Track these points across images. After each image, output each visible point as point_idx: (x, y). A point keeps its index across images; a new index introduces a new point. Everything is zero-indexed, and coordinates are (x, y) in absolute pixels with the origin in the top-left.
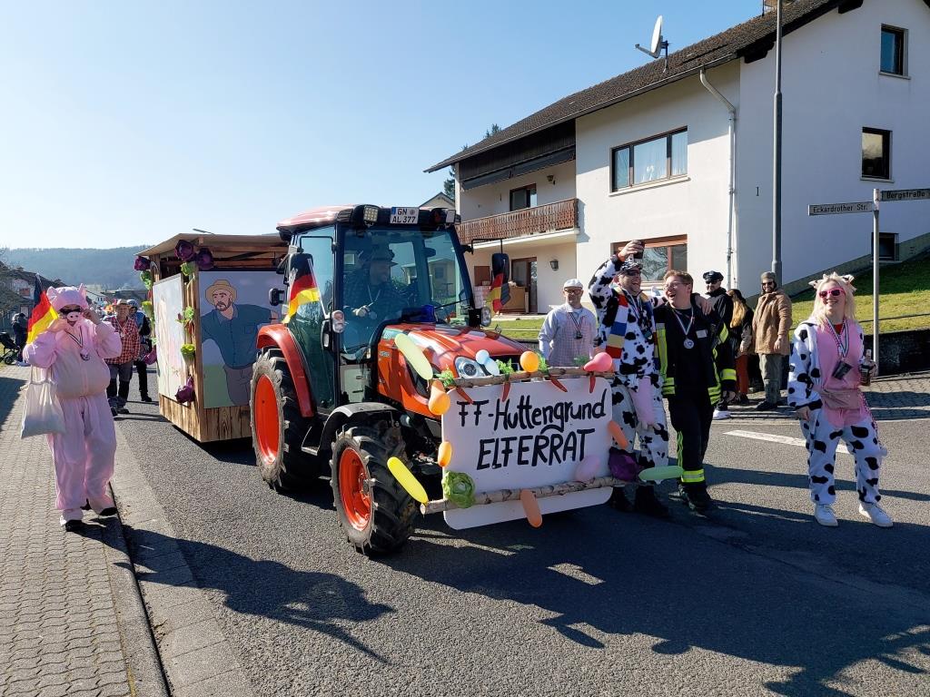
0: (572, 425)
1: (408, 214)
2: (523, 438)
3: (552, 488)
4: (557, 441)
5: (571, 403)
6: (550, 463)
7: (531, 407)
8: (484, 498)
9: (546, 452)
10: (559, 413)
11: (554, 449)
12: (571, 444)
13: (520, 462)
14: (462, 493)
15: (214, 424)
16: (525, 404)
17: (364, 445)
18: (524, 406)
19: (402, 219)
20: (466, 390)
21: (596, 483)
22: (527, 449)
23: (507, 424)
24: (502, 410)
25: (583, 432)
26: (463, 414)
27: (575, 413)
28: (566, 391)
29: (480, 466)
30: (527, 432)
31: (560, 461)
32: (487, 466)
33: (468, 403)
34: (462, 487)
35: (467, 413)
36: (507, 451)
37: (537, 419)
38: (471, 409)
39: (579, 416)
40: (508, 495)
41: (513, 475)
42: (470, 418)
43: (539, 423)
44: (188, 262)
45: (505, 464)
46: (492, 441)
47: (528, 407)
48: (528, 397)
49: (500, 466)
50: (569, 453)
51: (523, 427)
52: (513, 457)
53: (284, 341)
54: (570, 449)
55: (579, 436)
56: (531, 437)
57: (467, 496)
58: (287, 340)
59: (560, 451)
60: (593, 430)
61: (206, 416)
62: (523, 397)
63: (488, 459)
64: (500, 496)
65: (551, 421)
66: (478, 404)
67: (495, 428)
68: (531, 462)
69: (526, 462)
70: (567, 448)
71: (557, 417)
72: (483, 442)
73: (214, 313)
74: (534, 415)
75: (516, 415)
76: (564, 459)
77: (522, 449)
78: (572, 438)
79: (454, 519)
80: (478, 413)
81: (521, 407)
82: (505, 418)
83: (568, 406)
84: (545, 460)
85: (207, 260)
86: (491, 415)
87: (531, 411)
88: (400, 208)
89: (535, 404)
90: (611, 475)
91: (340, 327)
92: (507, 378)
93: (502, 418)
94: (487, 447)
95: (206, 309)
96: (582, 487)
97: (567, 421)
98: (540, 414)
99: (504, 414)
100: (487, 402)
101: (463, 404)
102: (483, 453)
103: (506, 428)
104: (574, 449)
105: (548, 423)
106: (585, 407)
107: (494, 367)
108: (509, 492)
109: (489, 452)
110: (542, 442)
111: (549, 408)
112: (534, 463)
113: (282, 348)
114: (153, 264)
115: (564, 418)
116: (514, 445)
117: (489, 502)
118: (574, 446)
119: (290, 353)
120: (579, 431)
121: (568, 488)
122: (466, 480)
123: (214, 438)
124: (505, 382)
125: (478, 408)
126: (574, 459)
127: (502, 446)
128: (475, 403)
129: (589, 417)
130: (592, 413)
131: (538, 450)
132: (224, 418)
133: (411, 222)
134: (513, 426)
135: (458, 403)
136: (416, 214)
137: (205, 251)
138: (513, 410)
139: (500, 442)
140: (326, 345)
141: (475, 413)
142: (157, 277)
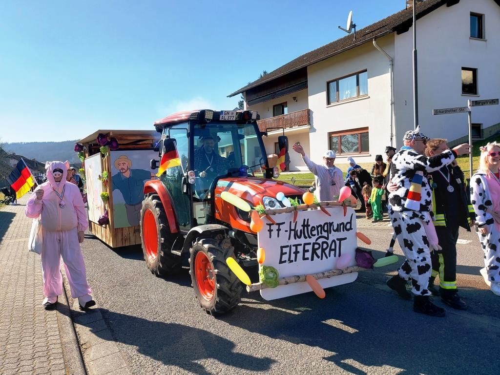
0: (334, 236)
1: (230, 115)
2: (305, 244)
3: (323, 274)
4: (325, 246)
5: (333, 223)
6: (322, 259)
7: (309, 226)
8: (284, 281)
9: (319, 252)
10: (326, 229)
11: (323, 251)
12: (333, 247)
13: (304, 259)
14: (272, 279)
15: (120, 237)
16: (306, 224)
17: (210, 250)
18: (305, 225)
19: (226, 118)
20: (272, 216)
21: (349, 270)
22: (308, 251)
23: (296, 236)
24: (293, 228)
25: (340, 240)
26: (270, 231)
27: (335, 228)
28: (330, 216)
29: (281, 262)
30: (308, 240)
31: (327, 258)
32: (285, 262)
33: (273, 224)
34: (271, 275)
35: (272, 230)
36: (296, 253)
37: (314, 233)
38: (275, 228)
39: (338, 230)
40: (298, 278)
41: (300, 267)
42: (274, 233)
43: (314, 235)
44: (104, 146)
45: (296, 261)
46: (287, 246)
47: (308, 226)
48: (308, 220)
49: (292, 261)
50: (332, 253)
51: (305, 237)
52: (300, 255)
53: (159, 188)
54: (333, 250)
55: (338, 242)
56: (309, 244)
57: (274, 280)
58: (161, 188)
59: (327, 251)
60: (345, 239)
61: (115, 232)
62: (304, 220)
63: (286, 257)
64: (293, 279)
65: (321, 234)
66: (279, 224)
67: (289, 239)
68: (310, 259)
69: (307, 259)
70: (331, 250)
71: (325, 231)
72: (282, 247)
73: (119, 174)
74: (312, 231)
75: (301, 230)
76: (330, 256)
77: (305, 251)
78: (334, 243)
79: (266, 294)
80: (279, 230)
81: (304, 226)
82: (295, 233)
83: (331, 224)
84: (318, 257)
85: (114, 145)
86: (286, 231)
87: (310, 228)
88: (225, 111)
89: (312, 224)
90: (358, 265)
91: (193, 180)
92: (295, 208)
93: (293, 233)
94: (285, 250)
95: (114, 173)
96: (341, 272)
97: (330, 233)
98: (315, 230)
99: (294, 230)
100: (284, 223)
101: (270, 225)
102: (282, 254)
103: (295, 238)
104: (335, 250)
105: (320, 235)
106: (341, 224)
107: (287, 202)
108: (298, 277)
109: (286, 253)
110: (316, 246)
111: (320, 226)
112: (312, 259)
113: (159, 194)
114: (84, 148)
115: (328, 232)
116: (300, 249)
117: (287, 283)
118: (335, 248)
119: (164, 196)
120: (338, 239)
121: (332, 274)
122: (273, 270)
123: (120, 245)
124: (294, 210)
125: (279, 227)
126: (335, 256)
127: (293, 249)
128: (277, 224)
129: (344, 231)
130: (345, 228)
131: (314, 251)
132: (125, 233)
133: (231, 119)
134: (300, 237)
135: (267, 224)
136: (235, 114)
137: (113, 139)
138: (299, 228)
139: (292, 247)
140: (185, 191)
141: (277, 230)
142: (87, 155)
